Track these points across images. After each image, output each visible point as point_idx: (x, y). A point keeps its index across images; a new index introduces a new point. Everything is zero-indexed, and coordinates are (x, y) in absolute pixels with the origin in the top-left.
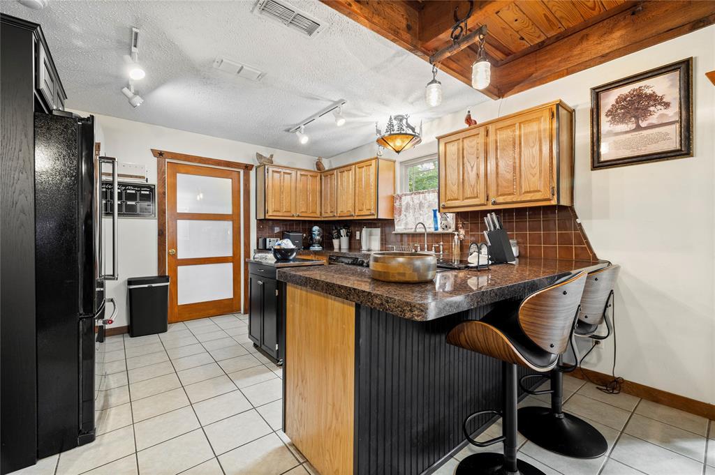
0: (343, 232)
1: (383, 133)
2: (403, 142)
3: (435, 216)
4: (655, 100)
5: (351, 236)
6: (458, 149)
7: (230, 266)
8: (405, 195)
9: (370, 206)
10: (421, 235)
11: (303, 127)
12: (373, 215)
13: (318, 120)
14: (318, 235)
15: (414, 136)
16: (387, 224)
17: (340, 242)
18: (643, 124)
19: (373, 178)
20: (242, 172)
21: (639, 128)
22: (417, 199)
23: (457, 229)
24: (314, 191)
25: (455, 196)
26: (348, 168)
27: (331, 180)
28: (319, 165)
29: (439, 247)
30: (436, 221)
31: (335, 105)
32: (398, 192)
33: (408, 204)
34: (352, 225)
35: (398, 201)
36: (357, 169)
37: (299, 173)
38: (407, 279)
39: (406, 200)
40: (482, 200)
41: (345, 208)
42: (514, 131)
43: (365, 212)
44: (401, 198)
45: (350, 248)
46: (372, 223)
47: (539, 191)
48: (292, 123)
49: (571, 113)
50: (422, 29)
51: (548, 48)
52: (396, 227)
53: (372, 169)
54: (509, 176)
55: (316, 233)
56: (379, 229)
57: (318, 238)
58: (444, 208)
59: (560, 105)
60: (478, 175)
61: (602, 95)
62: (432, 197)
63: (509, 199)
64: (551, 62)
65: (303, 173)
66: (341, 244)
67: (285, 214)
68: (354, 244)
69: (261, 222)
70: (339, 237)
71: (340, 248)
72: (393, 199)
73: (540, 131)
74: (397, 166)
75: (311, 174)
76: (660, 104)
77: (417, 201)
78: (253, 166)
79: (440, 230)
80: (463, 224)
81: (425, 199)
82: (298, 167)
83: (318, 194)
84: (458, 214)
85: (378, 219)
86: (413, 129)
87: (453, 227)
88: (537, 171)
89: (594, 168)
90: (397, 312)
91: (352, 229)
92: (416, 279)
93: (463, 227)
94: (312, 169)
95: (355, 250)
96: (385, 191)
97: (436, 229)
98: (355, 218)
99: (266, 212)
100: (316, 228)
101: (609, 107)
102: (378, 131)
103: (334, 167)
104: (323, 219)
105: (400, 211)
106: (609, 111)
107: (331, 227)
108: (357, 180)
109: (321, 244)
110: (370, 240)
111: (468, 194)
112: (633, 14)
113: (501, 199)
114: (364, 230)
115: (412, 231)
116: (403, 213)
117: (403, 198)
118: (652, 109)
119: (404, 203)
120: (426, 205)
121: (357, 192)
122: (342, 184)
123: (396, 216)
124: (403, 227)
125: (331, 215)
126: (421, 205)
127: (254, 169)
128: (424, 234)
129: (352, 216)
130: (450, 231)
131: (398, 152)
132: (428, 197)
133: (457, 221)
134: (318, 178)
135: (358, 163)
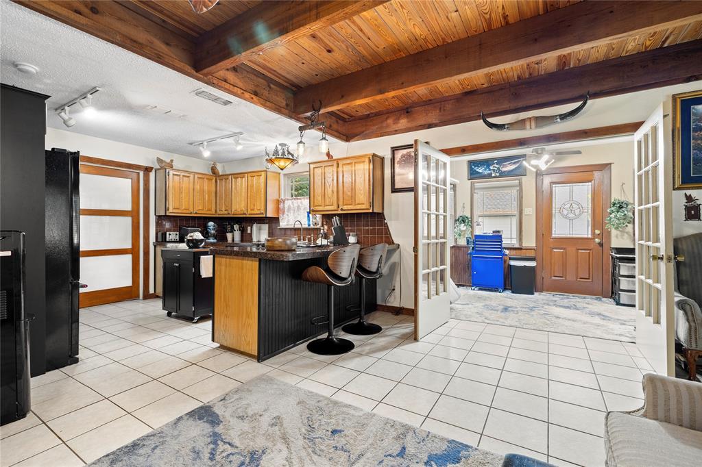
0: (236, 227)
1: (271, 156)
2: (285, 163)
3: (308, 216)
5: (243, 231)
6: (322, 173)
7: (129, 258)
8: (288, 200)
9: (261, 207)
10: (299, 229)
11: (206, 143)
12: (263, 214)
13: (219, 141)
14: (214, 229)
15: (293, 160)
16: (273, 221)
17: (233, 236)
19: (263, 185)
20: (142, 174)
22: (296, 203)
23: (323, 226)
24: (209, 192)
25: (320, 203)
26: (241, 175)
27: (226, 182)
28: (214, 170)
29: (310, 238)
30: (309, 220)
31: (235, 134)
32: (282, 197)
33: (289, 207)
34: (245, 222)
35: (282, 204)
36: (250, 178)
37: (196, 176)
38: (283, 249)
39: (288, 203)
40: (334, 207)
41: (239, 207)
42: (352, 167)
43: (256, 211)
44: (284, 202)
45: (242, 240)
46: (261, 220)
47: (363, 204)
48: (196, 140)
49: (383, 159)
50: (295, 106)
52: (281, 224)
53: (262, 179)
54: (349, 194)
55: (211, 227)
56: (267, 225)
57: (213, 232)
58: (313, 211)
59: (374, 155)
60: (333, 191)
61: (396, 152)
62: (305, 202)
63: (349, 207)
65: (200, 176)
66: (234, 236)
67: (185, 211)
68: (246, 237)
69: (160, 218)
70: (232, 231)
71: (233, 240)
72: (278, 202)
73: (364, 169)
74: (282, 177)
75: (207, 177)
77: (296, 205)
78: (152, 168)
79: (312, 226)
80: (326, 222)
81: (301, 203)
82: (194, 171)
83: (213, 195)
84: (323, 215)
85: (266, 217)
86: (293, 156)
87: (320, 224)
88: (362, 192)
89: (393, 192)
90: (277, 259)
91: (244, 225)
92: (287, 249)
93: (326, 224)
94: (208, 173)
95: (246, 241)
96: (272, 195)
97: (309, 225)
98: (248, 216)
99: (166, 209)
100: (211, 224)
101: (399, 159)
102: (268, 154)
103: (228, 173)
104: (217, 216)
105: (284, 212)
106: (399, 161)
107: (225, 223)
108: (249, 186)
109: (215, 237)
110: (259, 233)
111: (327, 203)
112: (407, 112)
113: (345, 207)
114: (255, 226)
115: (292, 227)
116: (286, 213)
117: (286, 201)
119: (286, 206)
120: (302, 208)
121: (249, 195)
122: (236, 188)
123: (281, 215)
124: (285, 223)
125: (226, 212)
126: (299, 208)
127: (154, 171)
128: (300, 229)
129: (245, 214)
130: (318, 227)
131: (282, 169)
132: (303, 202)
133: (322, 220)
134: (214, 181)
135: (250, 172)
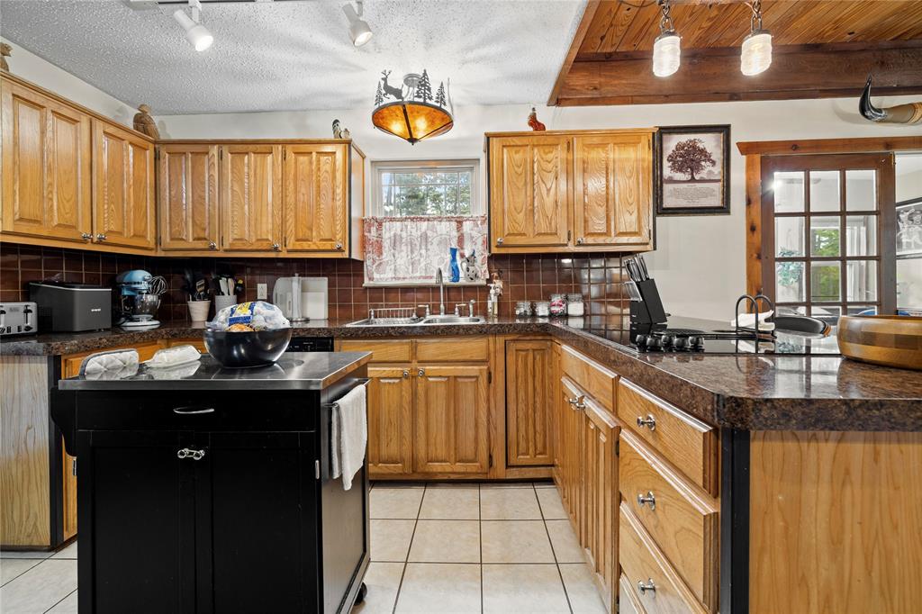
0: (226, 283)
3: (453, 258)
4: (706, 156)
8: (391, 220)
9: (333, 233)
12: (340, 250)
14: (151, 292)
16: (344, 268)
18: (697, 177)
19: (339, 177)
21: (693, 180)
22: (416, 229)
23: (491, 279)
25: (521, 229)
30: (455, 267)
33: (396, 237)
35: (373, 229)
37: (97, 125)
39: (390, 230)
40: (561, 238)
41: (250, 233)
42: (606, 152)
43: (318, 243)
44: (380, 224)
47: (635, 234)
51: (614, 64)
52: (368, 276)
53: (338, 162)
55: (144, 286)
56: (329, 279)
57: (150, 298)
59: (654, 134)
60: (556, 203)
61: (665, 137)
64: (616, 82)
65: (111, 130)
70: (212, 294)
72: (363, 225)
73: (637, 160)
74: (368, 166)
75: (133, 138)
76: (709, 160)
77: (415, 233)
80: (500, 272)
81: (433, 229)
87: (486, 276)
88: (635, 207)
89: (659, 214)
91: (250, 279)
93: (500, 277)
97: (457, 279)
98: (284, 255)
100: (142, 276)
101: (670, 152)
104: (162, 254)
105: (380, 248)
106: (670, 156)
108: (290, 177)
109: (157, 313)
111: (543, 228)
116: (386, 256)
117: (386, 225)
118: (703, 163)
119: (387, 235)
120: (435, 240)
121: (290, 201)
123: (370, 257)
124: (391, 275)
129: (276, 249)
130: (481, 282)
132: (438, 227)
133: (490, 267)
134: (150, 154)
135: (292, 142)
